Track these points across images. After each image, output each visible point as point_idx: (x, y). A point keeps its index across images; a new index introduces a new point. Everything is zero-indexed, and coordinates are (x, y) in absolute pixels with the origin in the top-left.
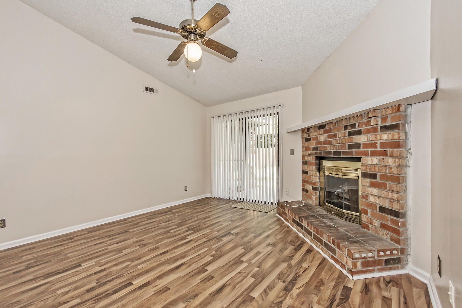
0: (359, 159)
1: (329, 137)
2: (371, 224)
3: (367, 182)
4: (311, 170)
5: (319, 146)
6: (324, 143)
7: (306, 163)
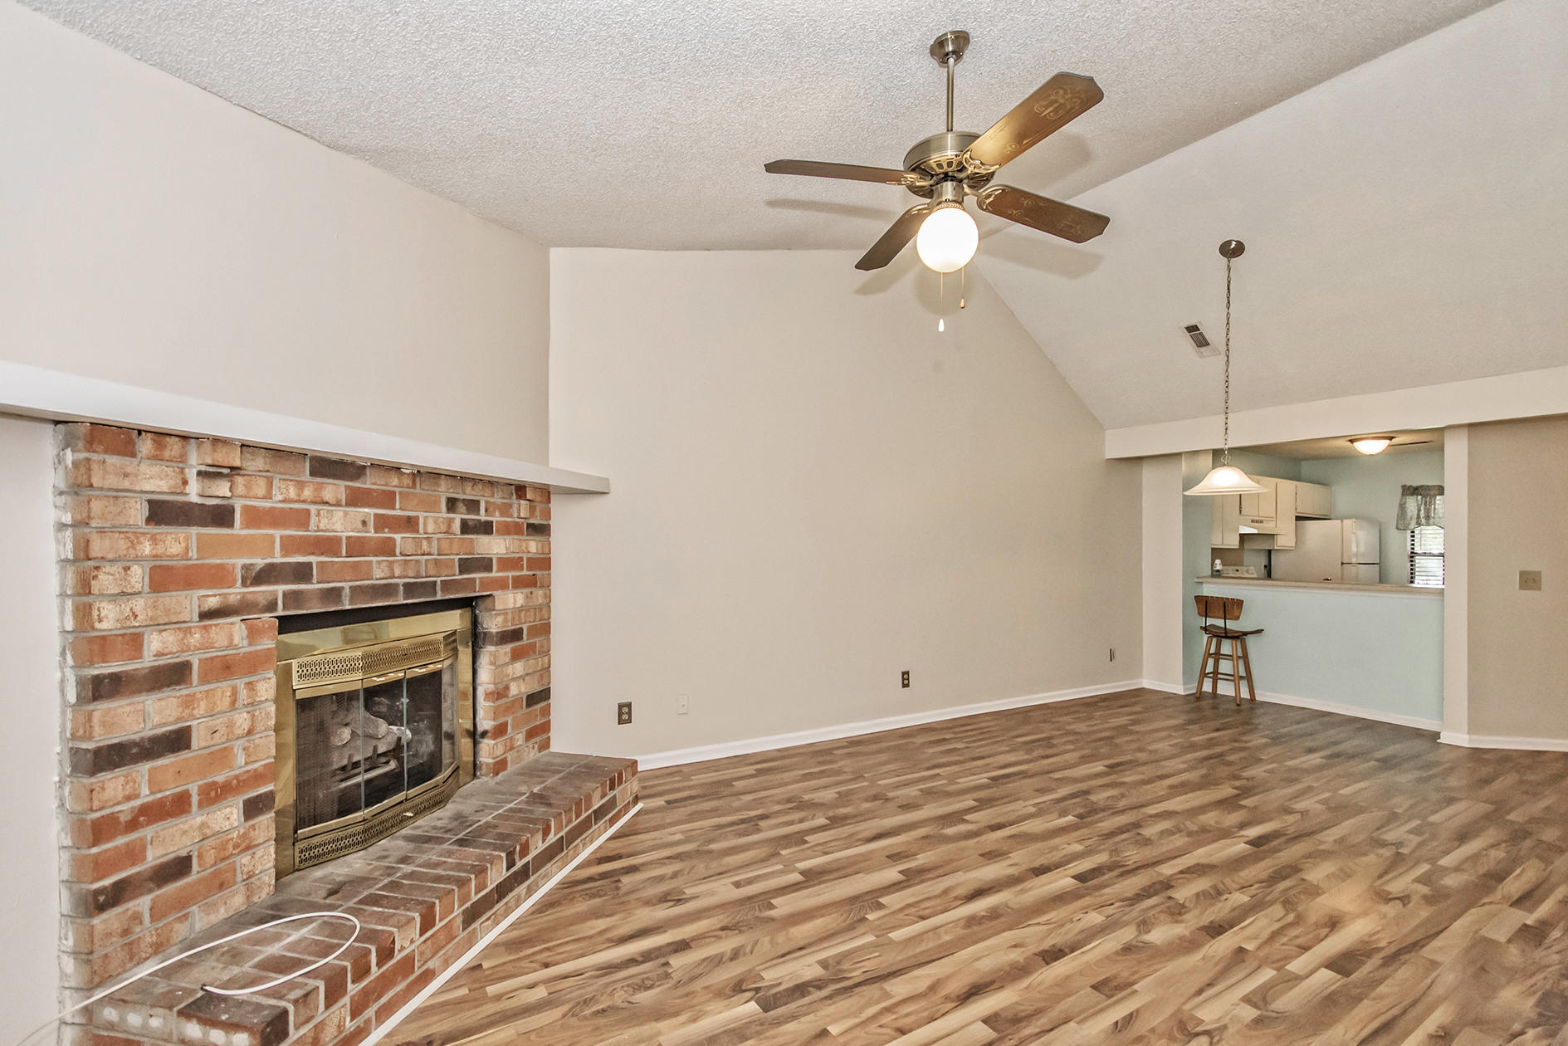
3: (506, 654)
4: (234, 702)
5: (313, 559)
6: (357, 547)
7: (173, 675)
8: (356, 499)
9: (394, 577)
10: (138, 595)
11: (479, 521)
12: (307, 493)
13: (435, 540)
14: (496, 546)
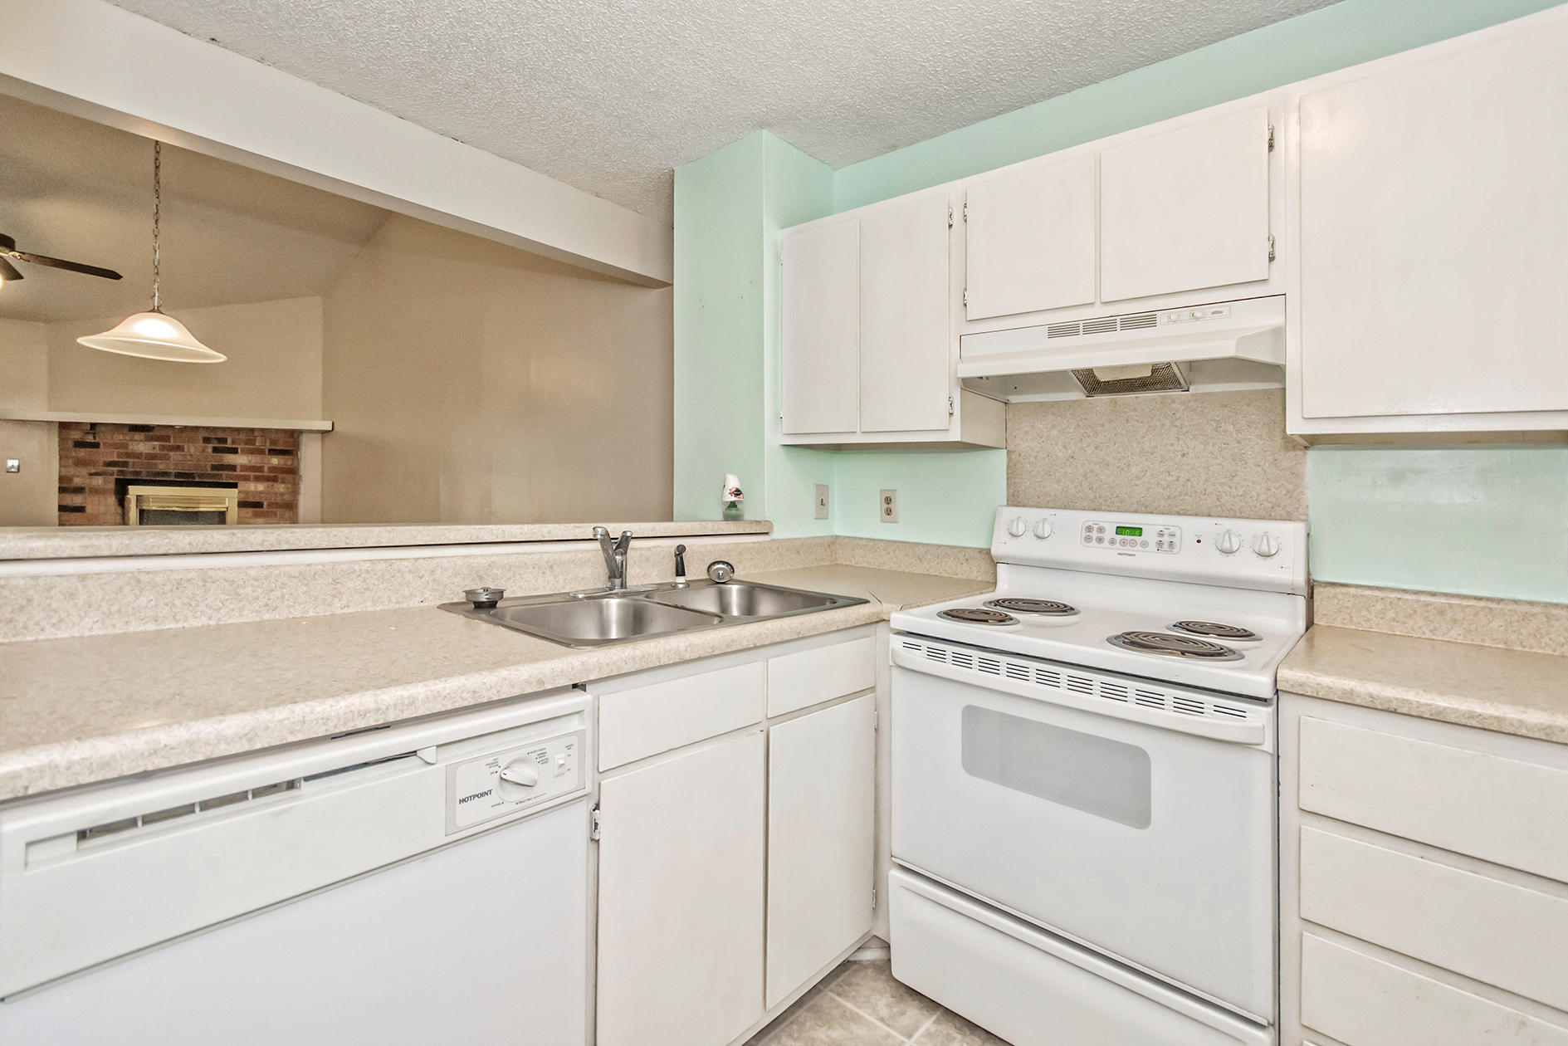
0: (234, 486)
1: (163, 448)
3: (248, 513)
4: (99, 503)
5: (130, 460)
6: (149, 456)
7: (79, 490)
8: (149, 439)
9: (169, 469)
10: (71, 467)
11: (227, 447)
12: (127, 438)
13: (196, 455)
14: (241, 460)
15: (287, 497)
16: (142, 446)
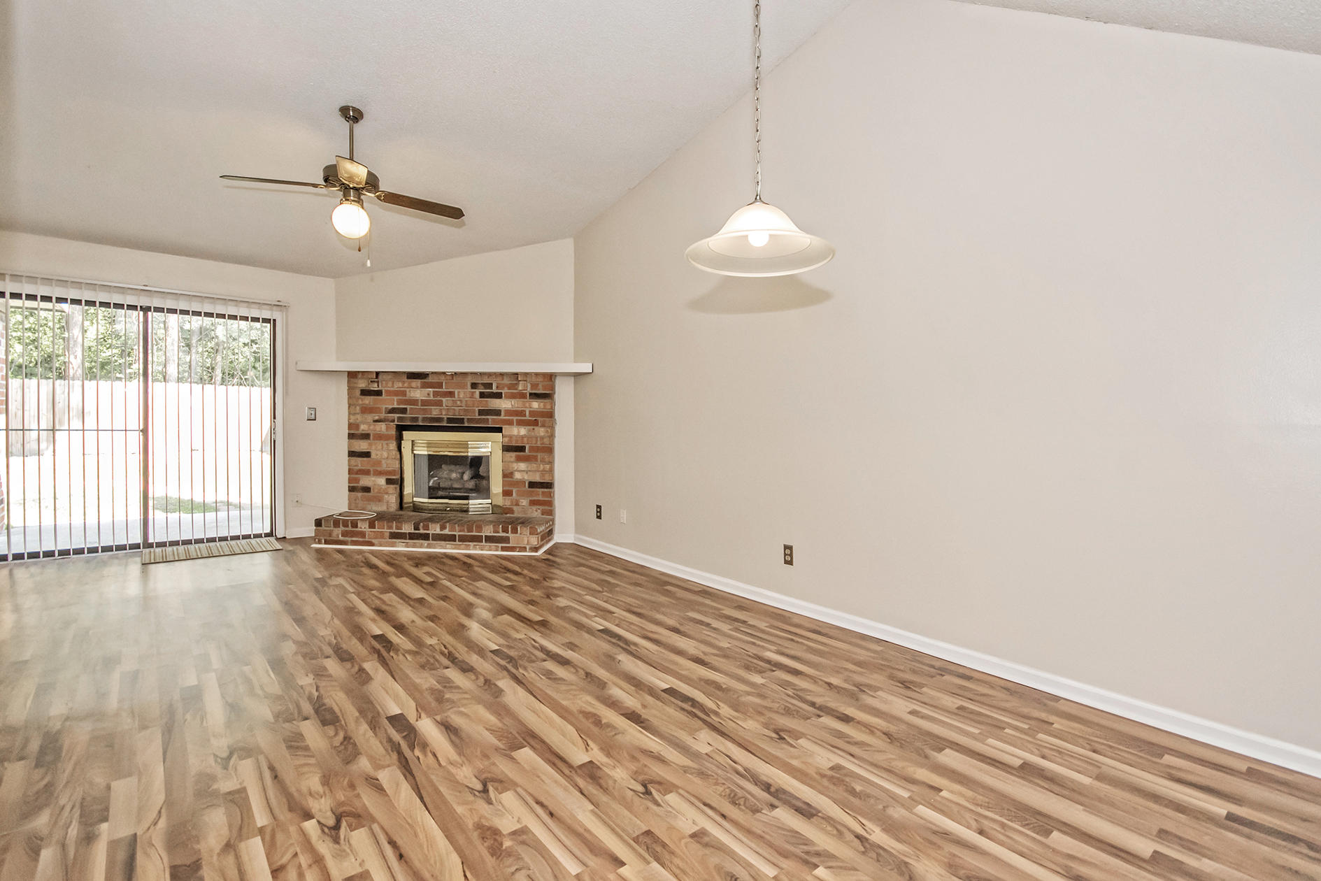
0: (499, 430)
1: (435, 394)
2: (517, 504)
3: (511, 457)
4: (382, 448)
5: (408, 407)
6: (424, 403)
7: (366, 436)
8: (424, 386)
9: (441, 415)
10: (358, 414)
11: (492, 392)
12: (406, 385)
13: (465, 401)
14: (504, 404)
15: (546, 441)
16: (418, 393)
